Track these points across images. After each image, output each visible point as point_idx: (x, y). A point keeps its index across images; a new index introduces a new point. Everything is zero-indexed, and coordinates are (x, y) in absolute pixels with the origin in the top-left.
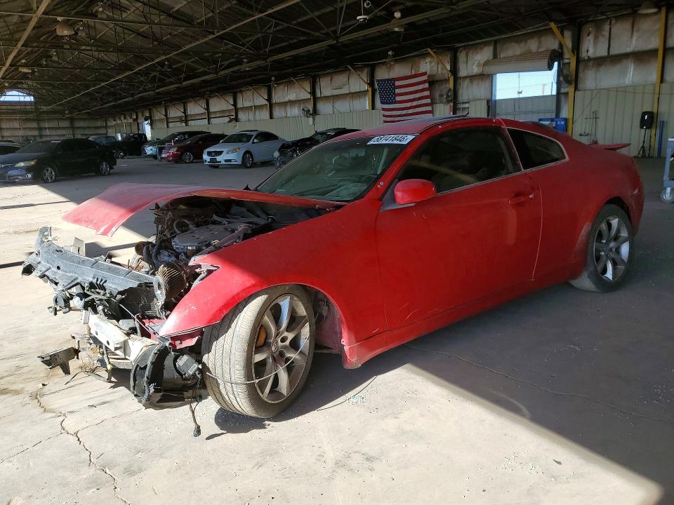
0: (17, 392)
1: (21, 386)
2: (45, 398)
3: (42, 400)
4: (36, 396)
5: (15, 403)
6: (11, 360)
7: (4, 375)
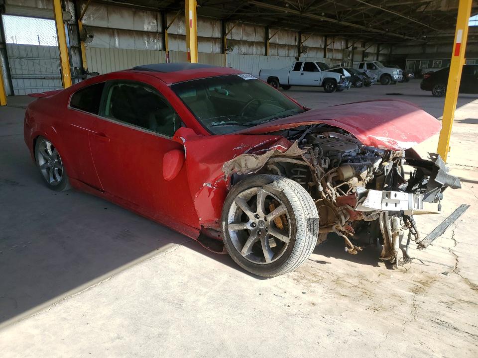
0: (467, 281)
1: (460, 284)
2: (450, 265)
3: (454, 265)
4: (456, 270)
5: (472, 274)
6: (450, 322)
7: (466, 305)
